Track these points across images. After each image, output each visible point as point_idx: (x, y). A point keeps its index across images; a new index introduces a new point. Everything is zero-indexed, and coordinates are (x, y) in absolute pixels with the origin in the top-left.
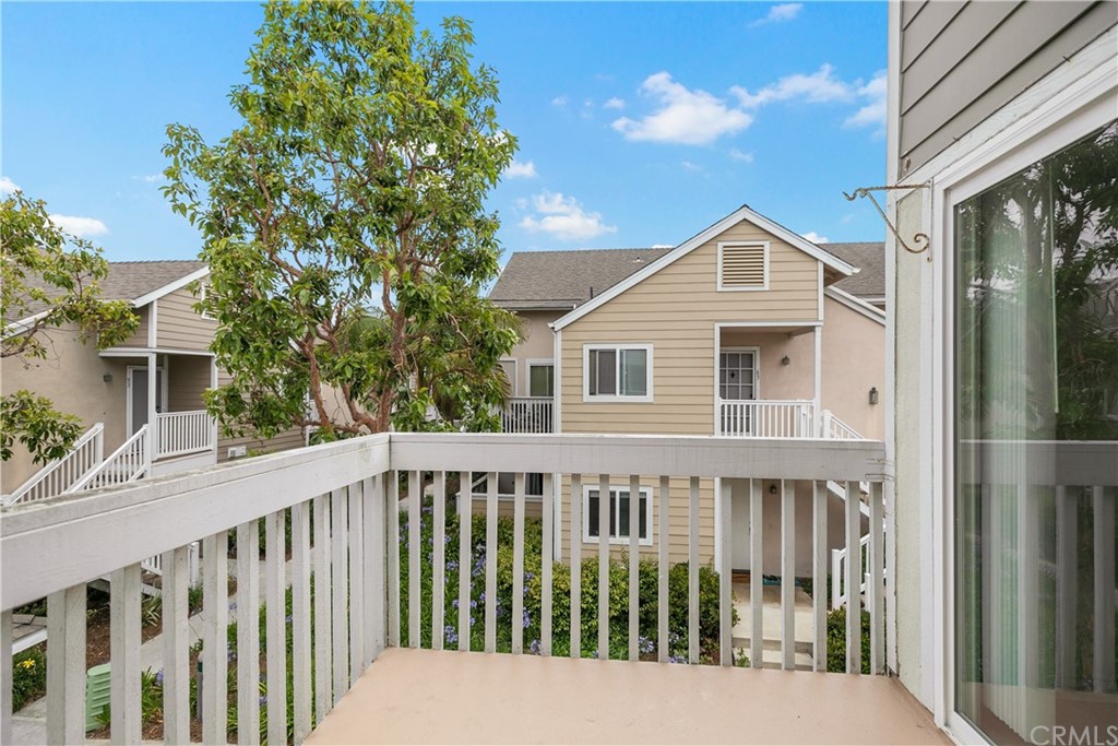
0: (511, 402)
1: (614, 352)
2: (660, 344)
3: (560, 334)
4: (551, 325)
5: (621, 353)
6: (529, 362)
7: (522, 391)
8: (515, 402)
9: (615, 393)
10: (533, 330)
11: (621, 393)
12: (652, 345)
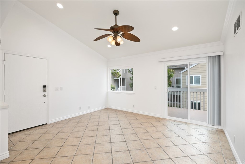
0: (172, 85)
1: (193, 77)
2: (203, 75)
3: (182, 74)
4: (180, 72)
5: (194, 77)
6: (176, 78)
7: (174, 83)
8: (173, 85)
9: (193, 84)
10: (176, 72)
11: (194, 84)
12: (201, 75)
